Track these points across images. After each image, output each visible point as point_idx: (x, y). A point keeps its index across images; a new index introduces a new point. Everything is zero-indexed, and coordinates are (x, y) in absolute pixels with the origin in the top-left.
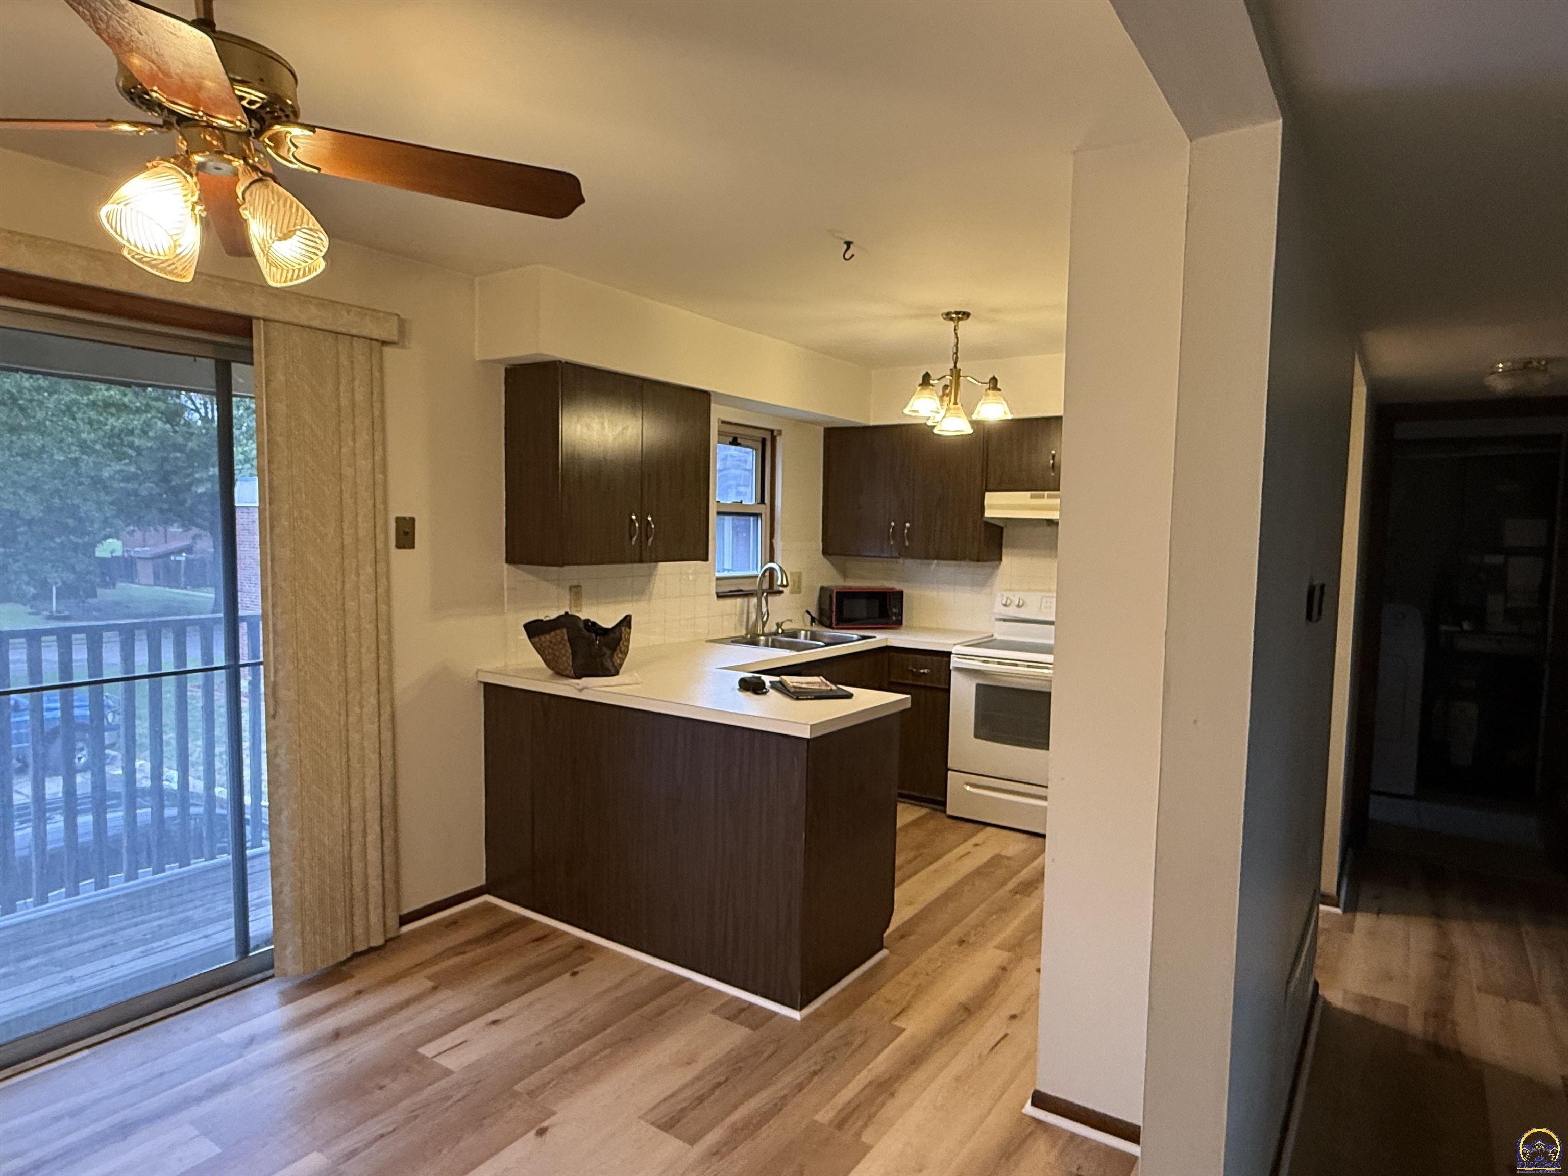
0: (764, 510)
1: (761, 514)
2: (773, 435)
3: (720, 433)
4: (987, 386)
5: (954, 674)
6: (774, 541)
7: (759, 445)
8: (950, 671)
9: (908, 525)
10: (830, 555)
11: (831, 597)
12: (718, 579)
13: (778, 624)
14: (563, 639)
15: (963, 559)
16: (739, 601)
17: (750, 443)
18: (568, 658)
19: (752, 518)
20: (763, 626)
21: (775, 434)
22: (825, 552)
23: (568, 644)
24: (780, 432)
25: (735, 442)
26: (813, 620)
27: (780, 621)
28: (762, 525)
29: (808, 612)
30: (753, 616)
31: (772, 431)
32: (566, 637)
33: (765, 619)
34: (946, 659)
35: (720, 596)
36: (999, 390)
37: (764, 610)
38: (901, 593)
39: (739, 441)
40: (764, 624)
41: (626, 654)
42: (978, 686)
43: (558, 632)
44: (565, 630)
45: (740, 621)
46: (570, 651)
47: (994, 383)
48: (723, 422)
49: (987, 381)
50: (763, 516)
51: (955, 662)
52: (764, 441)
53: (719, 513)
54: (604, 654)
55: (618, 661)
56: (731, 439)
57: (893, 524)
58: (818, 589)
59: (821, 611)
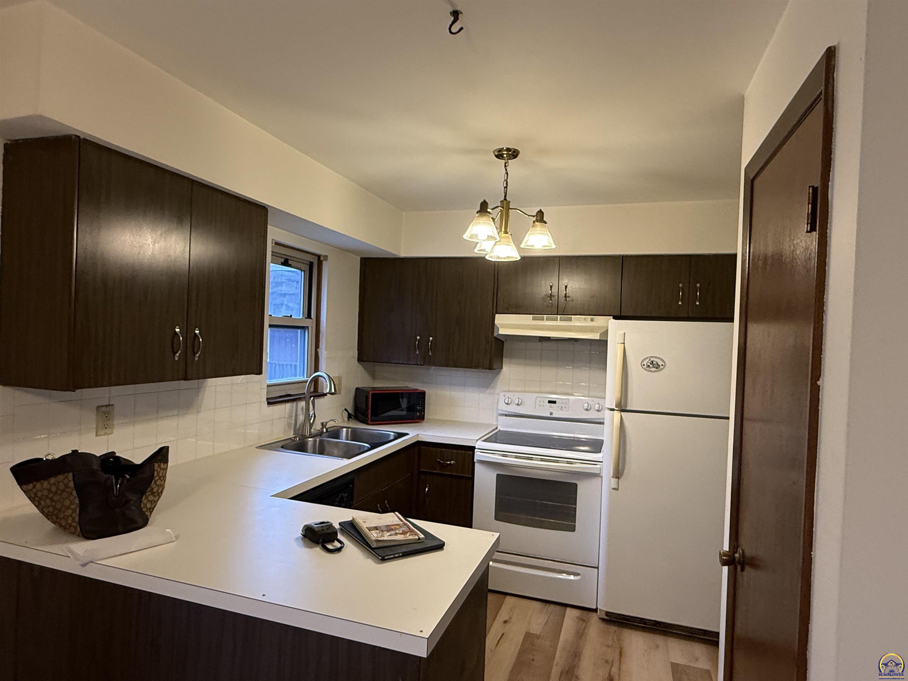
0: (311, 323)
1: (308, 327)
2: (320, 259)
3: (274, 254)
4: (534, 219)
5: (477, 466)
6: (319, 350)
7: (308, 267)
8: (474, 463)
9: (431, 338)
10: (363, 361)
11: (367, 397)
12: (268, 386)
13: (322, 424)
14: (67, 486)
15: (477, 367)
16: (288, 405)
17: (300, 265)
18: (74, 511)
19: (299, 331)
20: (311, 428)
21: (322, 259)
22: (361, 359)
23: (75, 493)
24: (326, 257)
25: (286, 263)
26: (350, 416)
27: (324, 421)
28: (309, 336)
29: (346, 410)
30: (301, 418)
31: (319, 257)
32: (72, 484)
33: (311, 421)
34: (471, 453)
35: (271, 402)
36: (545, 223)
37: (311, 413)
38: (423, 394)
39: (290, 262)
40: (311, 425)
41: (159, 494)
42: (498, 475)
43: (60, 477)
44: (71, 475)
45: (289, 425)
46: (77, 501)
47: (540, 217)
48: (277, 244)
49: (535, 214)
50: (310, 329)
51: (478, 455)
52: (311, 265)
53: (270, 326)
54: (128, 501)
55: (149, 506)
56: (283, 260)
57: (418, 338)
58: (354, 390)
59: (356, 408)
